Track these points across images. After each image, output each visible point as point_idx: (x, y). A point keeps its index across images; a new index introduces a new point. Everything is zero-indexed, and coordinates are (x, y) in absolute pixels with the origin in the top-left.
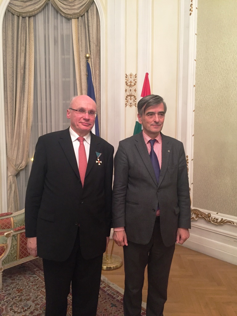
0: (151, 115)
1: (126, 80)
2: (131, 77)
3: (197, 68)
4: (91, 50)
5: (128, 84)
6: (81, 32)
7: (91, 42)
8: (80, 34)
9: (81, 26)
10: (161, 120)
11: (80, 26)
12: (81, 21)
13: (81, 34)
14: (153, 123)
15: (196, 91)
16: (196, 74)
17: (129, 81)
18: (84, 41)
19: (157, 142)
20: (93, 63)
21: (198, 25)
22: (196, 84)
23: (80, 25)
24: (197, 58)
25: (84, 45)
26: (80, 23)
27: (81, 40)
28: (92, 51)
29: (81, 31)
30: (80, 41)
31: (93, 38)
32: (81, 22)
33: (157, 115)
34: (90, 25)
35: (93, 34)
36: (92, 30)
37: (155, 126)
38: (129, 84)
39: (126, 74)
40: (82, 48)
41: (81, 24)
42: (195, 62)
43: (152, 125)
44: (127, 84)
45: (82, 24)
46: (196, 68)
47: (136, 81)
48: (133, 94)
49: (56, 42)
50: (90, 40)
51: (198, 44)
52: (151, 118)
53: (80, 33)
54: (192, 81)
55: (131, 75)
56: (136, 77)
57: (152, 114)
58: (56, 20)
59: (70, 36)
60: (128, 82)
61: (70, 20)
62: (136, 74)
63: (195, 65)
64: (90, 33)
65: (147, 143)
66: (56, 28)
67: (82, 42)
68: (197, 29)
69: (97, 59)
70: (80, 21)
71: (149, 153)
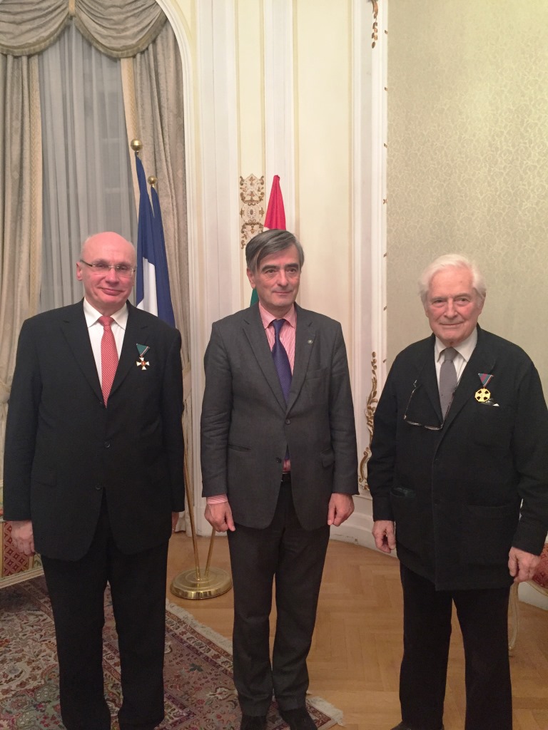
0: (271, 271)
1: (241, 191)
2: (251, 184)
3: (389, 162)
4: (164, 126)
5: (246, 199)
6: (141, 87)
7: (163, 109)
8: (139, 92)
9: (141, 74)
10: (293, 280)
11: (138, 75)
12: (141, 62)
13: (142, 91)
14: (276, 286)
15: (390, 213)
16: (388, 175)
17: (247, 193)
18: (148, 107)
19: (288, 324)
20: (168, 154)
21: (389, 68)
22: (388, 197)
23: (138, 71)
24: (388, 141)
25: (148, 114)
26: (138, 66)
27: (142, 105)
28: (166, 128)
29: (141, 83)
30: (140, 106)
31: (168, 99)
32: (141, 65)
33: (282, 272)
34: (161, 70)
35: (167, 91)
36: (166, 82)
37: (280, 294)
38: (248, 198)
39: (241, 177)
40: (144, 123)
41: (141, 70)
42: (385, 149)
43: (274, 292)
44: (243, 199)
45: (144, 68)
46: (388, 163)
47: (262, 191)
48: (258, 221)
49: (87, 108)
50: (162, 104)
51: (390, 110)
52: (272, 277)
53: (139, 89)
54: (379, 191)
55: (252, 179)
56: (262, 184)
57: (273, 270)
58: (87, 61)
59: (117, 97)
60: (245, 195)
61: (118, 62)
62: (263, 177)
63: (386, 157)
64: (161, 88)
65: (268, 327)
66: (87, 78)
67: (143, 110)
68: (388, 78)
69: (178, 144)
70: (138, 63)
71: (271, 346)
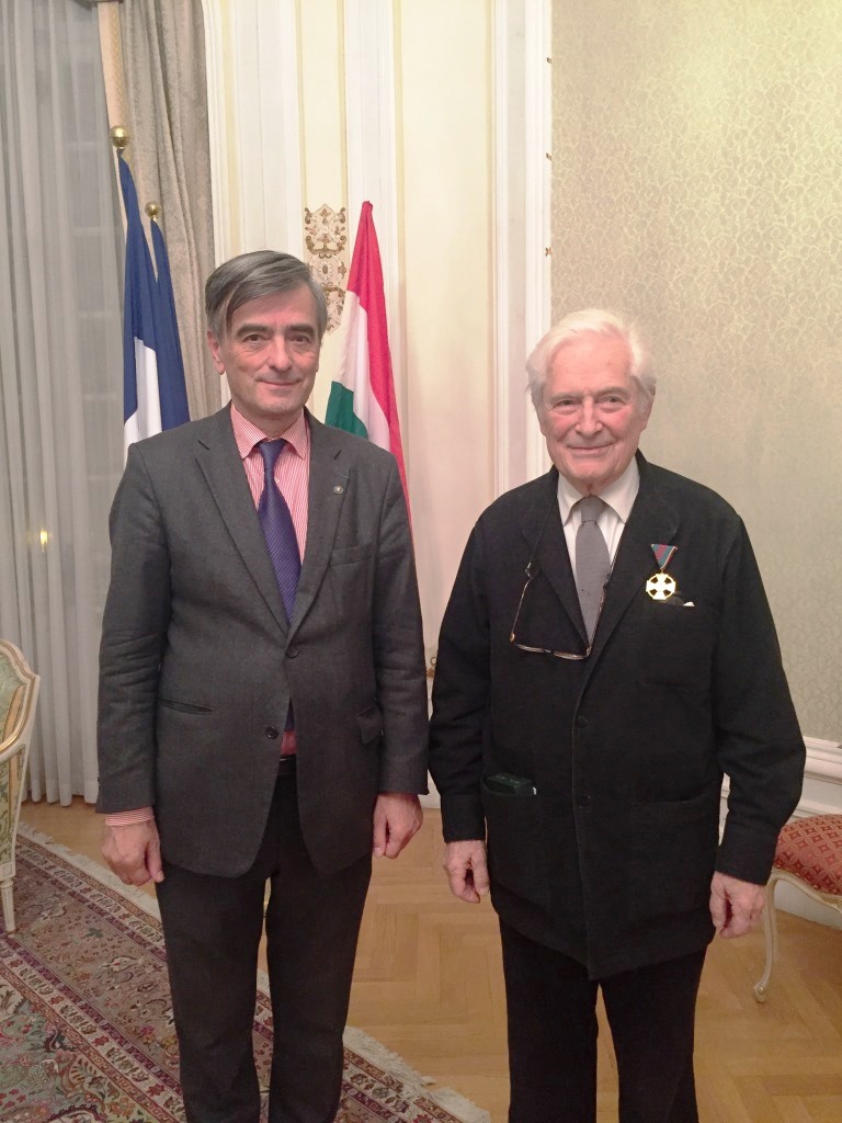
0: (254, 338)
1: (307, 233)
2: (324, 222)
3: (555, 184)
4: (173, 119)
5: (316, 247)
6: (133, 53)
7: (171, 91)
8: (130, 61)
9: (133, 30)
11: (128, 31)
12: (132, 9)
13: (134, 60)
14: (265, 370)
15: (556, 271)
16: (553, 206)
17: (317, 237)
18: (146, 86)
19: (293, 450)
20: (182, 168)
22: (553, 244)
23: (129, 26)
24: (553, 149)
25: (147, 99)
26: (129, 18)
27: (136, 84)
28: (177, 124)
29: (134, 47)
30: (131, 85)
31: (179, 74)
32: (133, 15)
33: (279, 340)
34: (168, 24)
35: (178, 60)
36: (177, 44)
37: (274, 387)
38: (319, 246)
39: (306, 210)
40: (139, 115)
41: (133, 24)
42: (548, 162)
43: (260, 380)
44: (310, 246)
45: (138, 21)
46: (553, 186)
47: (342, 233)
48: (336, 284)
49: (42, 90)
50: (170, 82)
51: (555, 96)
52: (258, 349)
53: (129, 55)
54: (539, 234)
55: (324, 213)
56: (343, 221)
57: (258, 335)
58: (40, 9)
59: (92, 69)
60: (314, 241)
61: (93, 9)
62: (343, 210)
63: (549, 175)
64: (168, 56)
65: (250, 456)
66: (40, 39)
67: (138, 92)
68: (553, 42)
69: (198, 153)
70: (128, 11)
71: (257, 496)
